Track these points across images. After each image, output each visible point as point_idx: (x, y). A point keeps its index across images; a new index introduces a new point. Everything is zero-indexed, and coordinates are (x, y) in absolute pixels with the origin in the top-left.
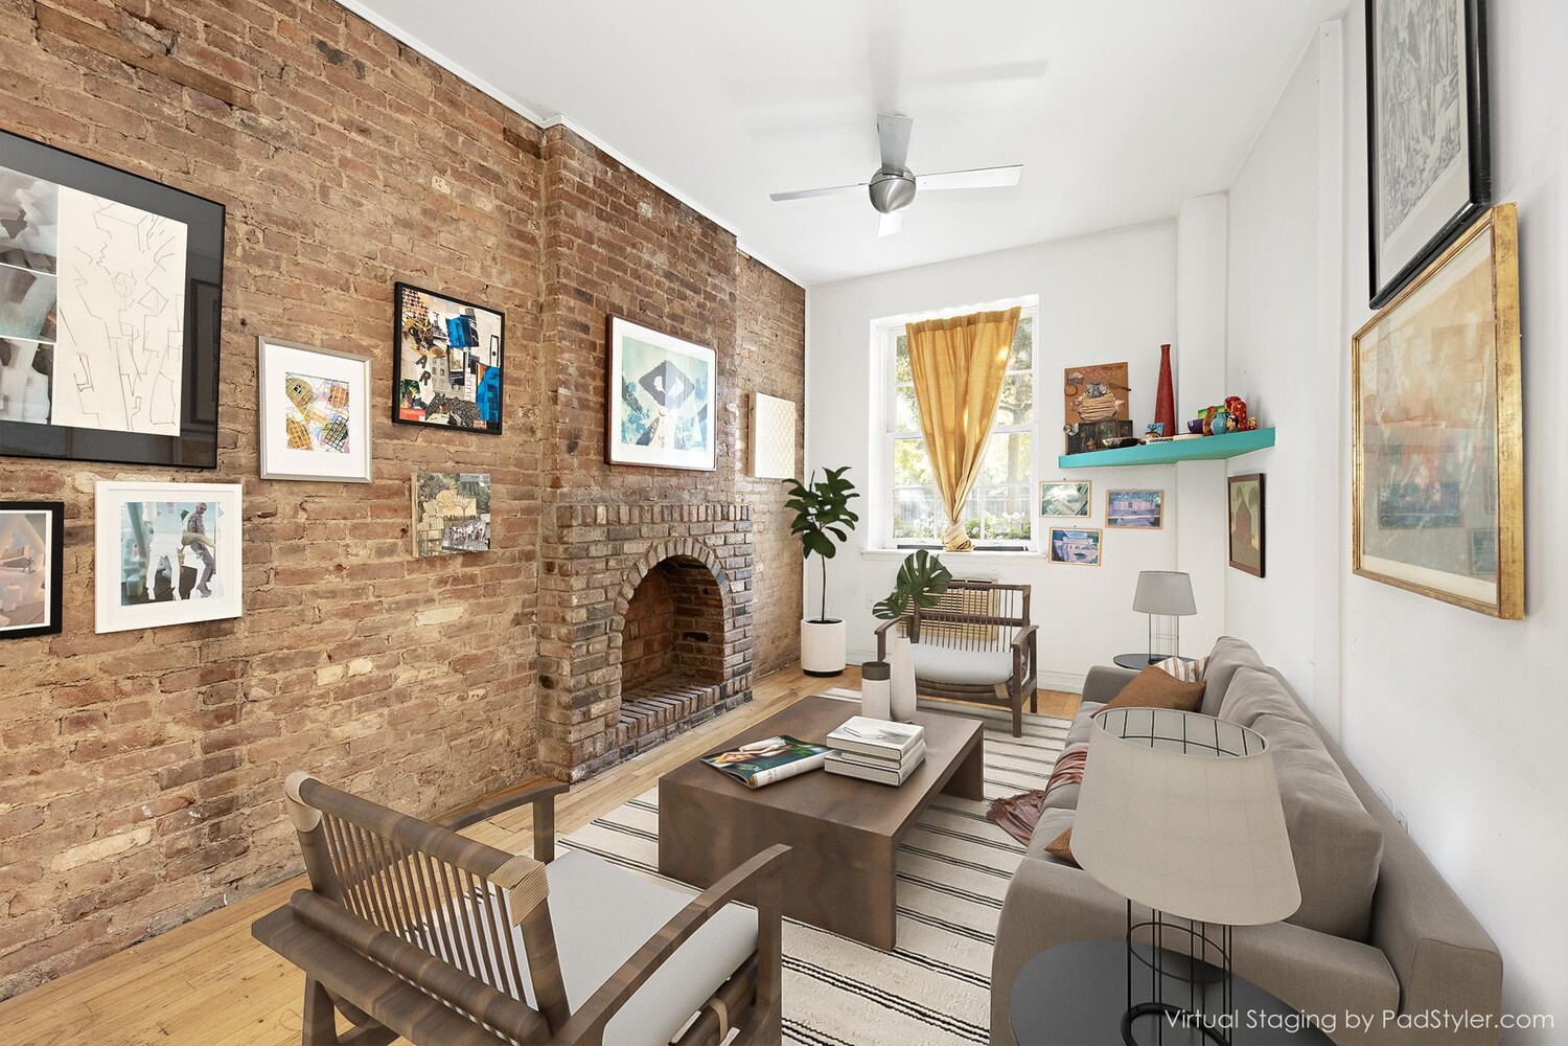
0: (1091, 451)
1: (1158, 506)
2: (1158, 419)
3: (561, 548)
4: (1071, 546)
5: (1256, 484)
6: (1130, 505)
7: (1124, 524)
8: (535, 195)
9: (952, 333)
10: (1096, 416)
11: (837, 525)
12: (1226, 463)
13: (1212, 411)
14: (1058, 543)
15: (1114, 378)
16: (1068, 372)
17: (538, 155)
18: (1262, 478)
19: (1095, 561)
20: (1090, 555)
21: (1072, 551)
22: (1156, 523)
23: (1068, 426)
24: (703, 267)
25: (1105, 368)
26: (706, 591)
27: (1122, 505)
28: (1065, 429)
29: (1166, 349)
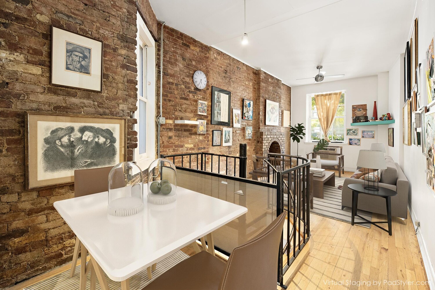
0: (358, 122)
1: (374, 134)
2: (374, 116)
3: (261, 139)
4: (353, 142)
5: (392, 130)
6: (367, 134)
7: (366, 137)
8: (256, 81)
9: (325, 98)
10: (359, 115)
11: (301, 135)
12: (388, 126)
13: (384, 116)
14: (351, 141)
15: (364, 107)
16: (353, 106)
17: (256, 75)
18: (393, 129)
19: (359, 145)
20: (359, 144)
21: (354, 143)
22: (373, 137)
23: (353, 117)
24: (277, 88)
25: (361, 105)
26: (277, 148)
27: (366, 134)
28: (352, 118)
29: (375, 102)
